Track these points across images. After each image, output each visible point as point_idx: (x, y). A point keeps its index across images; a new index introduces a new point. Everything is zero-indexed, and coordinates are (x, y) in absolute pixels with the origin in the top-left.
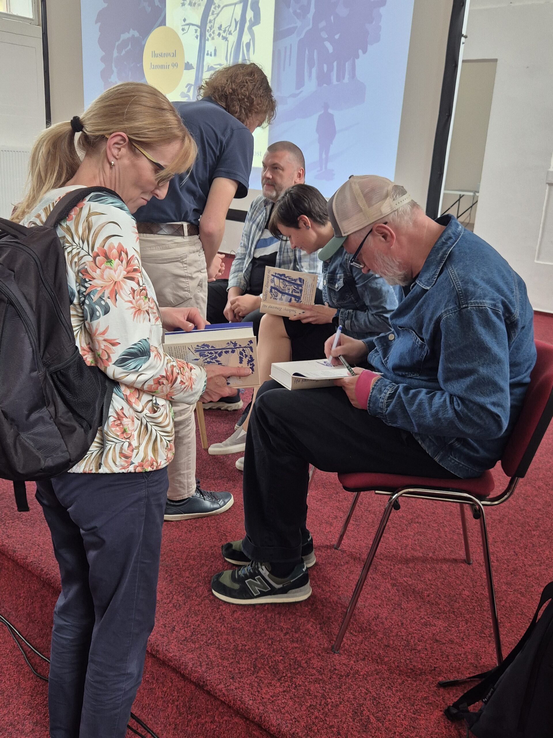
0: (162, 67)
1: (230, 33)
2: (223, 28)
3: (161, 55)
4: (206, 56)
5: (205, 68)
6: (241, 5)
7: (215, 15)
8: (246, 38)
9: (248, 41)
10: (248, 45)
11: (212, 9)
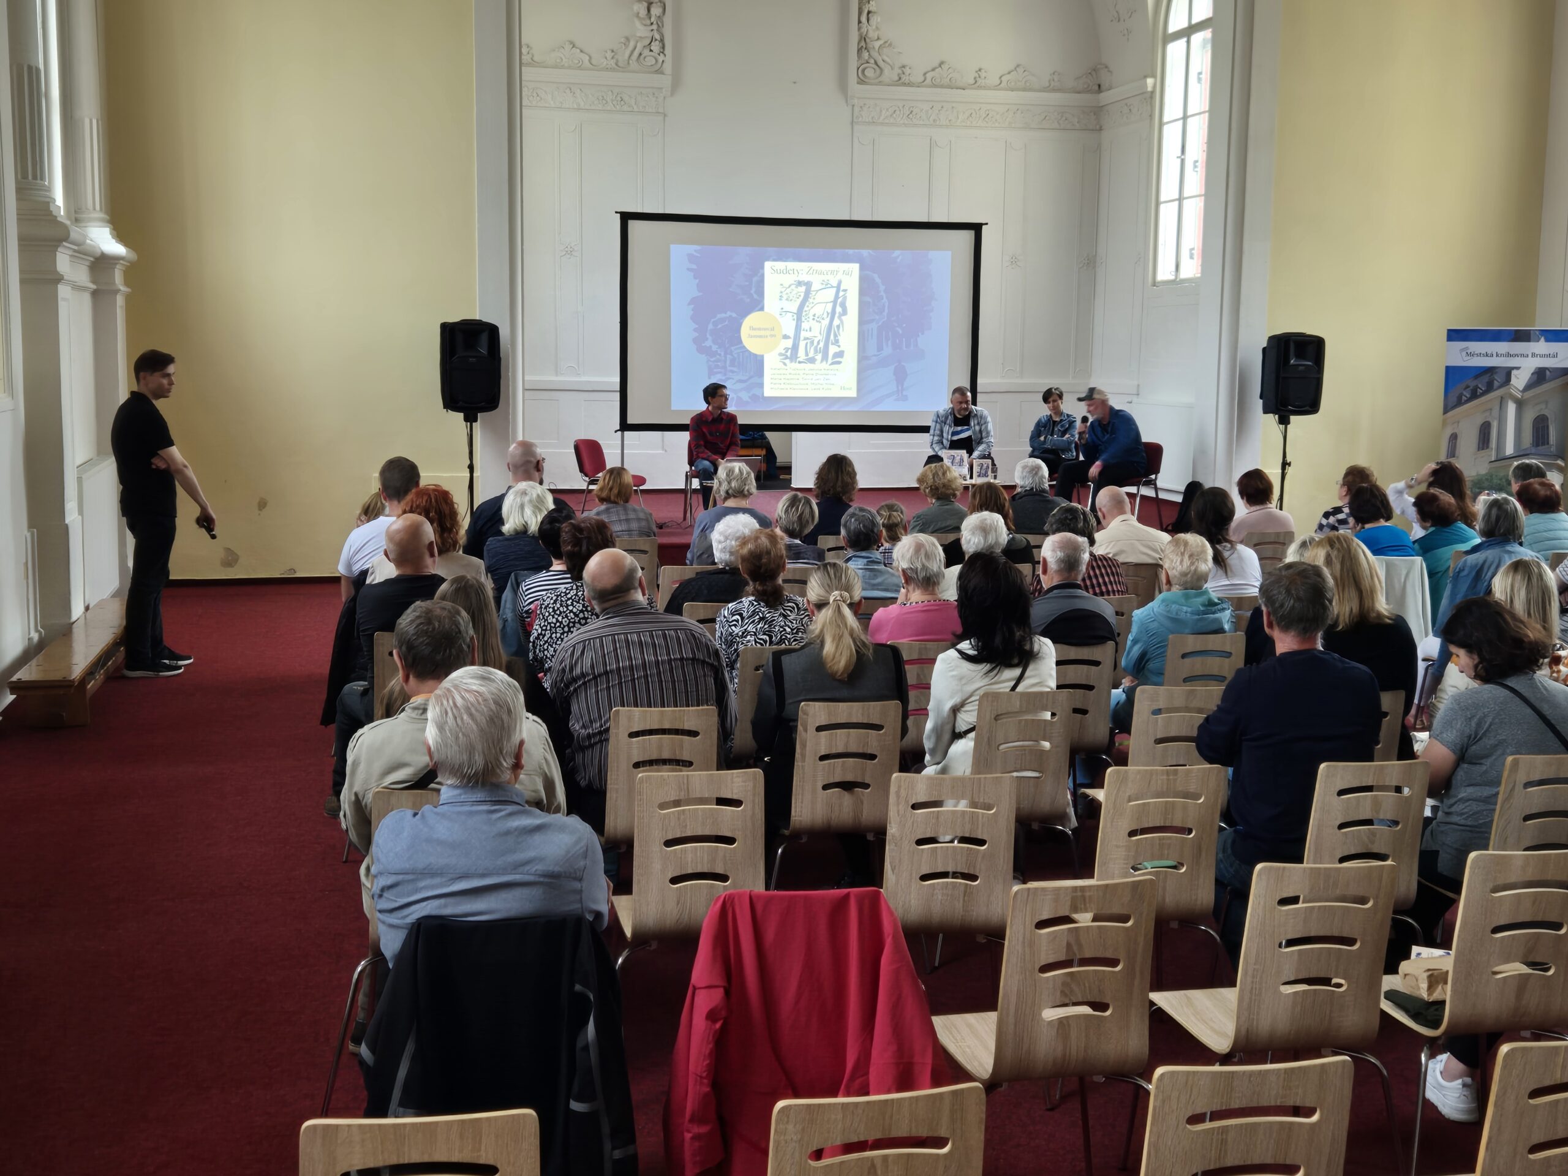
0: (760, 337)
1: (823, 319)
2: (816, 316)
3: (759, 329)
4: (802, 332)
5: (802, 338)
6: (832, 304)
7: (809, 308)
8: (836, 322)
9: (838, 324)
10: (838, 327)
11: (807, 304)
